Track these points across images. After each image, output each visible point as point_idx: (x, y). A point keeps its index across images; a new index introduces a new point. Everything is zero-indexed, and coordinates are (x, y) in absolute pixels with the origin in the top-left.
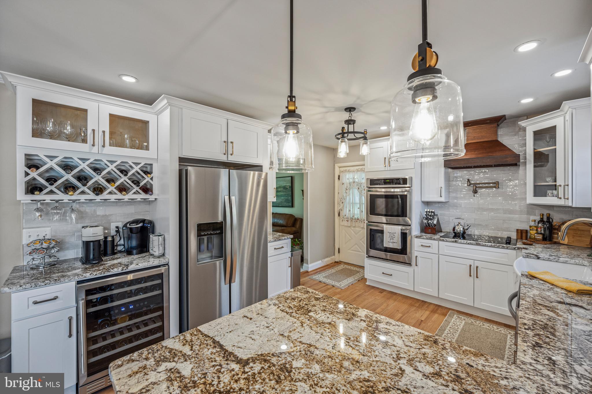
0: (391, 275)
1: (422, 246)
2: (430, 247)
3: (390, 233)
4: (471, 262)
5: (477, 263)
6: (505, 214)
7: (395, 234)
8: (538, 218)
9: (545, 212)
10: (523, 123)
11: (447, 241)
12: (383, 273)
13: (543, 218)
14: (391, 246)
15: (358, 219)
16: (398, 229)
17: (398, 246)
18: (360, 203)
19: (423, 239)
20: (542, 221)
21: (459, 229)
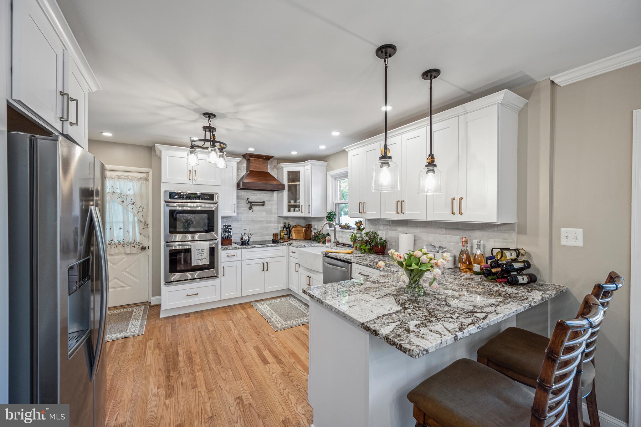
0: (197, 294)
1: (228, 256)
2: (234, 256)
3: (198, 250)
4: (263, 261)
5: (267, 260)
6: (267, 224)
7: (203, 250)
8: (282, 225)
9: (286, 222)
10: (282, 165)
11: (248, 248)
12: (187, 295)
13: (285, 225)
14: (200, 263)
15: (119, 244)
16: (206, 245)
17: (207, 262)
18: (123, 222)
19: (230, 250)
20: (285, 227)
21: (245, 238)
